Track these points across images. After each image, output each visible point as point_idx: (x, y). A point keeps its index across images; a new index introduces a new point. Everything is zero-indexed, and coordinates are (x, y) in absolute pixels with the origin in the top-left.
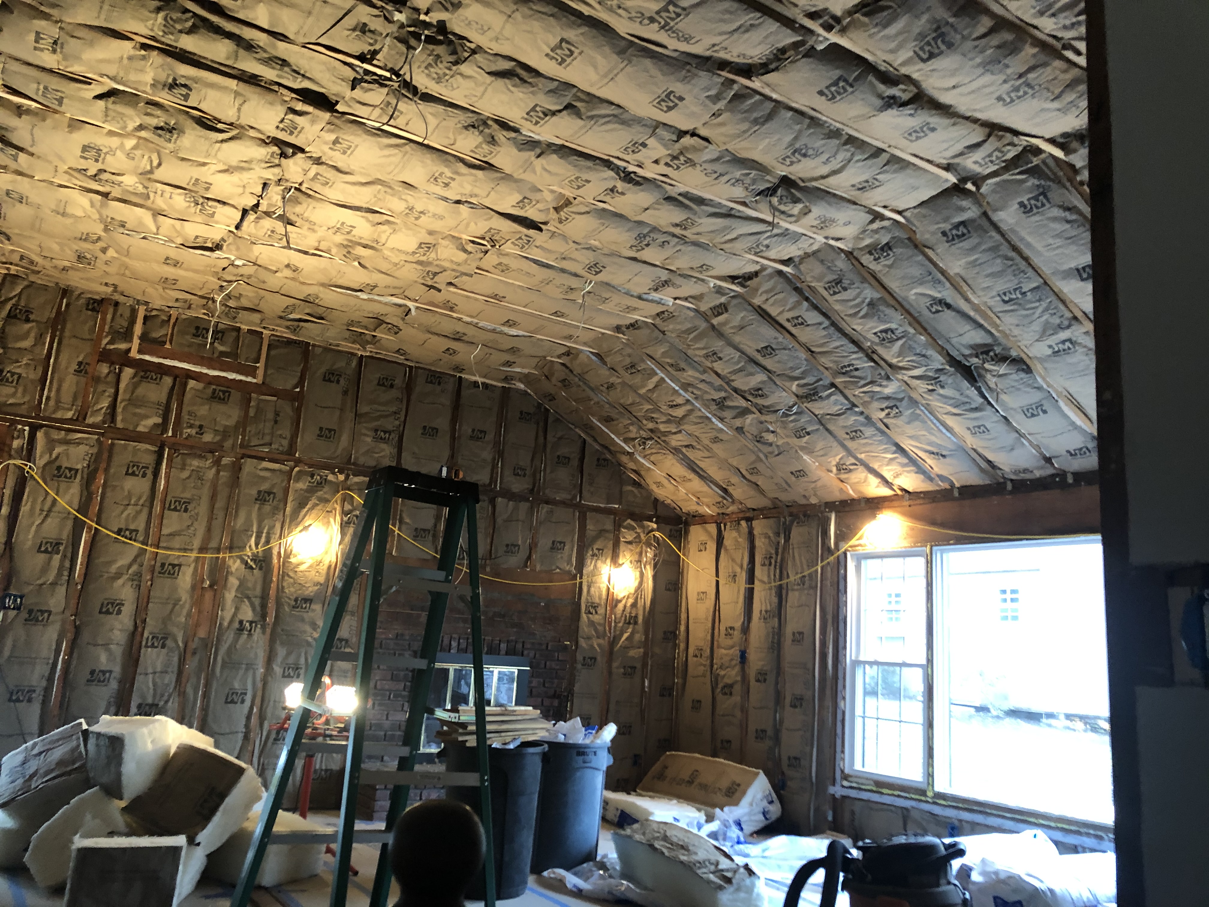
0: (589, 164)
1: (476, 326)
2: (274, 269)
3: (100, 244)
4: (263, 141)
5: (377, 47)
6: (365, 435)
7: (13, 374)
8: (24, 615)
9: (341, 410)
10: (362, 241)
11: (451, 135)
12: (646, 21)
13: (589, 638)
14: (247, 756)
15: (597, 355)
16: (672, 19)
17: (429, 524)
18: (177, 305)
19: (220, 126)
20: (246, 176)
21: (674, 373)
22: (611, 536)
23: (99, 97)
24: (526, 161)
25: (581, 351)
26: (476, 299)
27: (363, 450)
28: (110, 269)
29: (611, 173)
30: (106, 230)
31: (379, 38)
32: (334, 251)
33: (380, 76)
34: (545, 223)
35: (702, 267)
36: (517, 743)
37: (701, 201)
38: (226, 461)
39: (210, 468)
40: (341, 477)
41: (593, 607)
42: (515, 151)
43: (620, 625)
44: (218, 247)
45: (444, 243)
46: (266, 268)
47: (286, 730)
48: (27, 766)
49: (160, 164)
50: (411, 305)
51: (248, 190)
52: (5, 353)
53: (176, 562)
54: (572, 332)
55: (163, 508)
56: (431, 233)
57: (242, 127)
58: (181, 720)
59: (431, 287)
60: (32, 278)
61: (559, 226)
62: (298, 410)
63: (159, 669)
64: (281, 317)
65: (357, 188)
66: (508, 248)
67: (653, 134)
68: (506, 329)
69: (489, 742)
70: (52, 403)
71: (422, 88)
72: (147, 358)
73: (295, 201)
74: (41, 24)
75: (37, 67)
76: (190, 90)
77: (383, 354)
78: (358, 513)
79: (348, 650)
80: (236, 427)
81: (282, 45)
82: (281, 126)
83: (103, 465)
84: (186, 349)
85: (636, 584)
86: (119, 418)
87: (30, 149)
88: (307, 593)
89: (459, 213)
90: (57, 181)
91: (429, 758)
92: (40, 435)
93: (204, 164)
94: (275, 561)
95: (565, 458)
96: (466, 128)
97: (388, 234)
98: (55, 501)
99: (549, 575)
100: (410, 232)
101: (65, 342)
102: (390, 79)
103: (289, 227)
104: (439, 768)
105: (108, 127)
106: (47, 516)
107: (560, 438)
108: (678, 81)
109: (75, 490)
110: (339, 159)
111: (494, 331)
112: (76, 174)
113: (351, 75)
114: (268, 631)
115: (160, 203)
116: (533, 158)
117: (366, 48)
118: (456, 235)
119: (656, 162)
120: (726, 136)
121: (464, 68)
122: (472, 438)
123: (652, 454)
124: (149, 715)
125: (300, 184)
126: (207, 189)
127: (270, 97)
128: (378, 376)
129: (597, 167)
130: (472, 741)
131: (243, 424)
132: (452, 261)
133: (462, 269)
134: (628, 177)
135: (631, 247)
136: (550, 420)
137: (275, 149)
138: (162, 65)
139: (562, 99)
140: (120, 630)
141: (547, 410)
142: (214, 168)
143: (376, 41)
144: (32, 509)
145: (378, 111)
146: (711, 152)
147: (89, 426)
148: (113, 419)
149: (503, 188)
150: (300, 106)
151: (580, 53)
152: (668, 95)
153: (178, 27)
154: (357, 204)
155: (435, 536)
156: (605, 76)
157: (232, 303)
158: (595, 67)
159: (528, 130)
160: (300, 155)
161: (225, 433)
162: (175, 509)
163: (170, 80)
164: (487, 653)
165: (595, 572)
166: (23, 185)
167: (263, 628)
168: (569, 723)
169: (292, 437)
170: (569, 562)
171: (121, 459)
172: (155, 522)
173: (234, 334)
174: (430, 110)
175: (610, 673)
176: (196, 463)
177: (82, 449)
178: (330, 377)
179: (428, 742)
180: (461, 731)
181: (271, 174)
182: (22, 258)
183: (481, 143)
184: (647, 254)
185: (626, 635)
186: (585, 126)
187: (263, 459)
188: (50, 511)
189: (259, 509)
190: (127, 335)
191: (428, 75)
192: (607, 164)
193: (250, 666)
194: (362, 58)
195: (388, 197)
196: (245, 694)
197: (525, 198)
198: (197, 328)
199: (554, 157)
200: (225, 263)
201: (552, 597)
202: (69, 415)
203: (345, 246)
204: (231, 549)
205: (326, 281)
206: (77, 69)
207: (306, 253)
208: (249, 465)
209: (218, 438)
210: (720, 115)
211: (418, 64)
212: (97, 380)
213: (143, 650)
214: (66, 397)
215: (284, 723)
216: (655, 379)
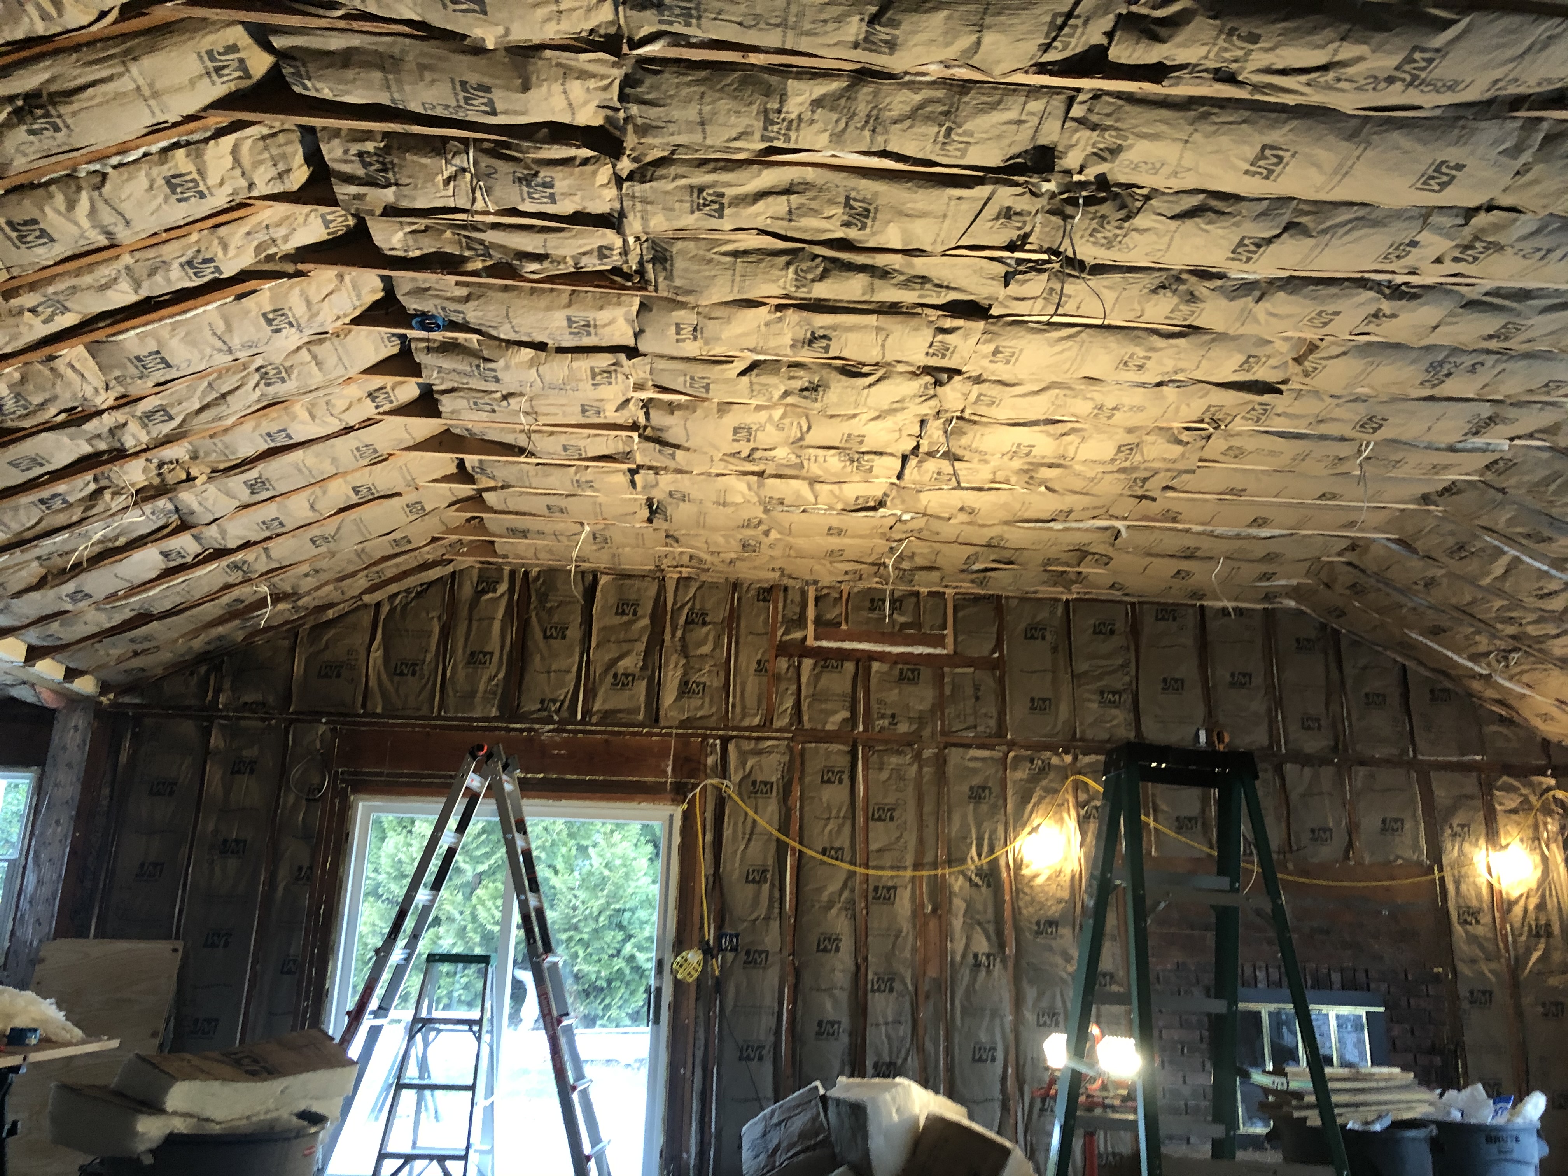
0: (1333, 290)
1: (1211, 534)
2: (947, 515)
3: (763, 527)
4: (913, 373)
5: (1027, 229)
6: (1089, 700)
7: (698, 684)
8: (743, 956)
9: (1054, 672)
10: (1046, 461)
11: (1136, 306)
12: (1383, 85)
13: (1473, 961)
14: (1010, 1131)
15: (1399, 542)
16: (1423, 69)
17: (1193, 809)
18: (847, 578)
19: (865, 370)
20: (900, 417)
21: (1533, 545)
22: (1479, 803)
23: (743, 373)
24: (1242, 310)
25: (1374, 540)
26: (1207, 501)
27: (1090, 720)
28: (776, 553)
29: (1371, 294)
30: (766, 511)
31: (1028, 219)
32: (1013, 479)
33: (1036, 261)
34: (1285, 382)
35: (1547, 385)
36: (1386, 1122)
37: (1524, 295)
38: (928, 753)
39: (911, 764)
40: (1068, 759)
41: (1470, 914)
42: (1224, 303)
43: (1523, 938)
44: (881, 504)
45: (1150, 438)
46: (939, 518)
47: (1054, 1098)
48: (768, 1136)
49: (809, 428)
50: (1119, 525)
51: (905, 433)
52: (688, 662)
53: (890, 884)
54: (1352, 517)
55: (867, 819)
56: (1130, 431)
57: (889, 364)
58: (925, 1084)
59: (1142, 497)
60: (704, 577)
61: (1307, 380)
62: (1001, 681)
63: (890, 1019)
64: (963, 571)
65: (1029, 399)
66: (1238, 425)
67: (1425, 225)
68: (1254, 531)
69: (1339, 1121)
70: (738, 710)
71: (1090, 261)
72: (825, 644)
73: (961, 432)
74: (680, 315)
75: (682, 358)
76: (830, 339)
77: (1094, 593)
78: (1098, 803)
79: (1115, 988)
80: (932, 711)
81: (919, 262)
82: (931, 351)
83: (797, 776)
84: (864, 628)
85: (1538, 873)
86: (806, 718)
87: (686, 445)
88: (1050, 913)
89: (1163, 398)
90: (714, 471)
91: (1254, 1142)
92: (731, 747)
93: (854, 416)
94: (1004, 874)
95: (1378, 695)
96: (1154, 291)
97: (1076, 444)
98: (754, 821)
99: (1388, 869)
100: (1103, 436)
101: (741, 640)
102: (1049, 262)
103: (956, 464)
104: (1272, 1157)
105: (754, 402)
106: (749, 840)
107: (1365, 668)
108: (1449, 145)
109: (772, 806)
110: (1002, 371)
111: (1238, 537)
112: (731, 459)
113: (1001, 269)
114: (1010, 964)
115: (815, 470)
116: (1252, 305)
117: (1014, 234)
118: (1165, 425)
119: (1439, 260)
120: (1545, 196)
121: (1139, 221)
122: (1232, 685)
123: (1522, 672)
124: (888, 1076)
125: (962, 411)
126: (861, 442)
127: (915, 321)
128: (1092, 622)
129: (1347, 291)
130: (1314, 1119)
131: (939, 705)
132: (1165, 460)
133: (1181, 466)
134: (1397, 292)
135: (1422, 384)
136: (1344, 644)
137: (928, 379)
138: (798, 323)
139: (1278, 219)
140: (843, 971)
141: (1336, 632)
142: (865, 417)
143: (1025, 223)
144: (735, 831)
145: (1040, 303)
146: (1525, 224)
147: (778, 731)
148: (800, 720)
149: (1217, 351)
150: (948, 323)
151: (1293, 156)
152: (1437, 170)
153: (810, 276)
154: (1033, 417)
155: (1205, 826)
156: (1335, 172)
157: (905, 565)
158: (1318, 166)
159: (1238, 271)
160: (957, 378)
161: (921, 720)
162: (880, 819)
163: (809, 335)
164: (1312, 987)
165: (1462, 861)
166: (683, 483)
167: (1004, 961)
168: (1467, 1092)
169: (999, 714)
170: (1416, 846)
171: (814, 766)
172: (860, 837)
173: (913, 600)
174: (1106, 283)
175: (1519, 1013)
176: (894, 760)
177: (775, 758)
178: (1033, 632)
179: (1250, 1118)
180: (1294, 1102)
181: (928, 409)
182: (691, 558)
183: (1177, 305)
184: (1450, 388)
185: (1536, 955)
186: (1317, 245)
187: (968, 746)
188: (751, 834)
189: (975, 809)
190: (800, 622)
191: (1094, 243)
192: (1361, 283)
193: (995, 1013)
194: (1011, 247)
195: (1069, 400)
196: (995, 1049)
197: (1249, 357)
198: (872, 600)
199: (1281, 294)
200: (891, 521)
201: (1399, 902)
202: (757, 721)
203: (1026, 471)
204: (950, 862)
205: (1010, 518)
206: (718, 350)
207: (980, 489)
208: (955, 755)
209: (914, 727)
210: (1528, 171)
211: (1079, 234)
212: (777, 678)
213: (870, 995)
214: (751, 701)
215: (1050, 1088)
216: (1503, 561)
